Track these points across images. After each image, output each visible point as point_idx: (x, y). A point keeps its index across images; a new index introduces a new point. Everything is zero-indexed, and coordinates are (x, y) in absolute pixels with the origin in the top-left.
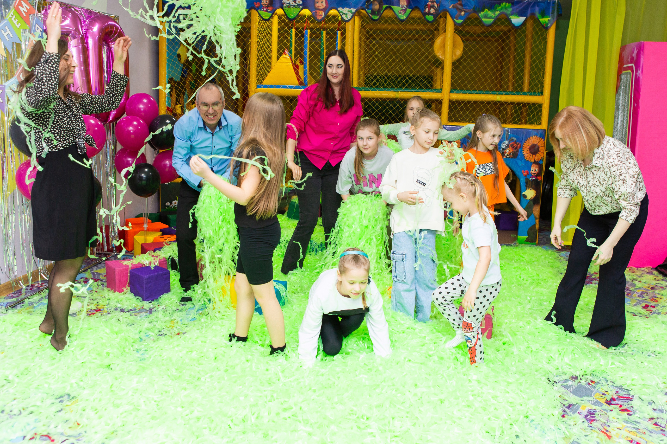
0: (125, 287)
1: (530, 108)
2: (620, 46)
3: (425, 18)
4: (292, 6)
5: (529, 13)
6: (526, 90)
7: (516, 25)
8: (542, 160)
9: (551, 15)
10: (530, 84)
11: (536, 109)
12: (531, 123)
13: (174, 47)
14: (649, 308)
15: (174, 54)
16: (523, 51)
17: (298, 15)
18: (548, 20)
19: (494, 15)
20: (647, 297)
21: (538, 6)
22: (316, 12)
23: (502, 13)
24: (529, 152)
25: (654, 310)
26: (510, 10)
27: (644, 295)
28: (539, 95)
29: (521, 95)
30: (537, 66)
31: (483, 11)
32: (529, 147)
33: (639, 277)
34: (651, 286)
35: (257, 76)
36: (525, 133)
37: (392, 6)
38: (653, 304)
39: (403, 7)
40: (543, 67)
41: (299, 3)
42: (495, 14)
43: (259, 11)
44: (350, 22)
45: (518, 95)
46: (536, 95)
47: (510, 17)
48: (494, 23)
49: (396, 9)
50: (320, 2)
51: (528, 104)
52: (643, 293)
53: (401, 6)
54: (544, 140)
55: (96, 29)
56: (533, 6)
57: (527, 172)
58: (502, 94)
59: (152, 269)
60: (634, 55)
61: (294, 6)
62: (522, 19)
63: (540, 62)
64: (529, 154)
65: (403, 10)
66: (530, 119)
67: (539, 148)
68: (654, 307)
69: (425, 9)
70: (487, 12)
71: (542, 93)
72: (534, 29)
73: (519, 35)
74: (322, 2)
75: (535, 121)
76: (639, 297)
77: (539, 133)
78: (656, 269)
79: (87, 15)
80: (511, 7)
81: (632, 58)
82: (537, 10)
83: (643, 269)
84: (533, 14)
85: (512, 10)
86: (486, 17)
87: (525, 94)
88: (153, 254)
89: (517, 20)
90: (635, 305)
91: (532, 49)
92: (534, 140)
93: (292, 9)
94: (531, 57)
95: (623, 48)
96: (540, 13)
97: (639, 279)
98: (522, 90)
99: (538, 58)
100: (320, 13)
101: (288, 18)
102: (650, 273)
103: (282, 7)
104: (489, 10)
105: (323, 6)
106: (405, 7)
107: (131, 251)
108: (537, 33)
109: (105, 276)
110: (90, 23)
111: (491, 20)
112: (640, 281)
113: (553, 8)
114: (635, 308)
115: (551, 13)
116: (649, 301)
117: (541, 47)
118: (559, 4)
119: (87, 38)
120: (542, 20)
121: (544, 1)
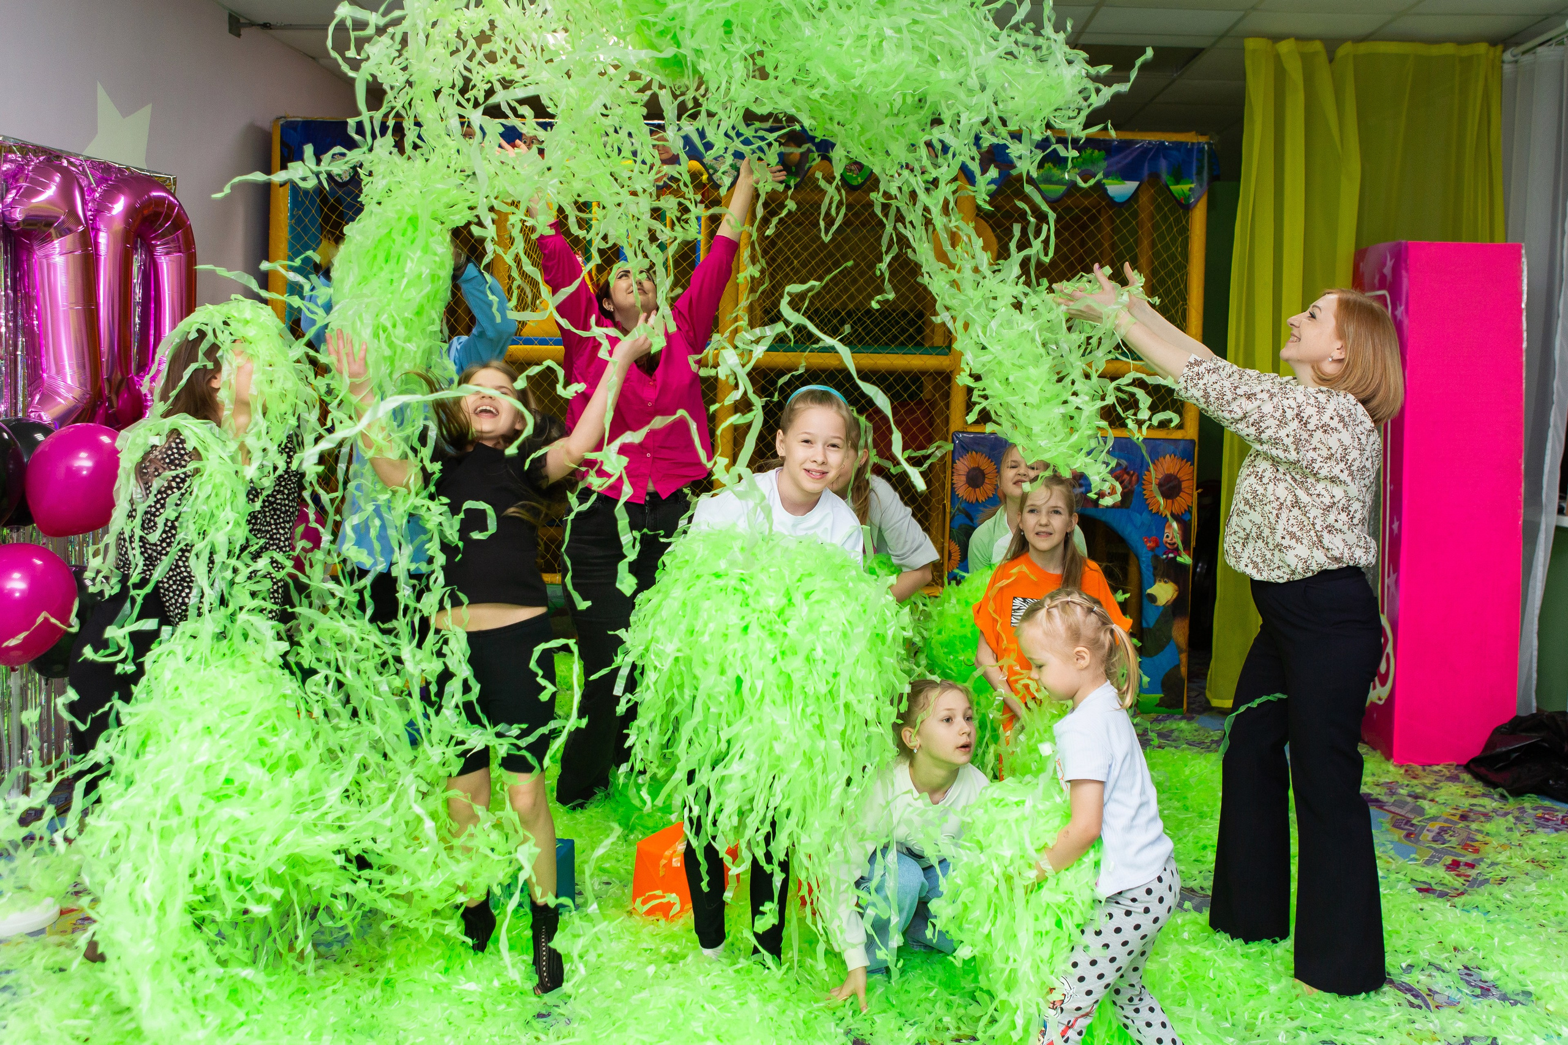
2: (1352, 250)
5: (1146, 172)
8: (1189, 511)
9: (1194, 178)
13: (306, 246)
14: (1462, 869)
18: (1191, 189)
20: (1454, 841)
21: (1165, 157)
25: (1473, 873)
26: (1104, 164)
27: (1446, 837)
30: (1168, 292)
33: (1430, 789)
34: (1459, 812)
36: (1147, 448)
38: (1469, 857)
40: (1184, 295)
47: (1105, 182)
48: (1068, 193)
52: (1443, 830)
55: (119, 207)
56: (1155, 158)
60: (1387, 270)
63: (1176, 284)
68: (1471, 866)
70: (1050, 169)
72: (1158, 208)
73: (1126, 223)
76: (1434, 840)
77: (1181, 447)
78: (1467, 768)
79: (99, 175)
80: (1105, 159)
81: (1383, 277)
82: (1163, 164)
83: (1436, 768)
84: (1155, 176)
85: (1109, 168)
86: (1048, 180)
89: (1120, 189)
90: (1428, 863)
91: (1156, 255)
94: (1155, 273)
95: (1360, 255)
96: (1169, 173)
97: (1430, 795)
99: (1170, 274)
102: (1454, 779)
104: (1055, 166)
108: (1165, 218)
110: (104, 194)
111: (1062, 189)
112: (1432, 800)
113: (1200, 161)
114: (1429, 871)
115: (1194, 172)
116: (1459, 850)
117: (1176, 250)
118: (1212, 154)
119: (97, 231)
120: (1176, 189)
121: (1178, 145)
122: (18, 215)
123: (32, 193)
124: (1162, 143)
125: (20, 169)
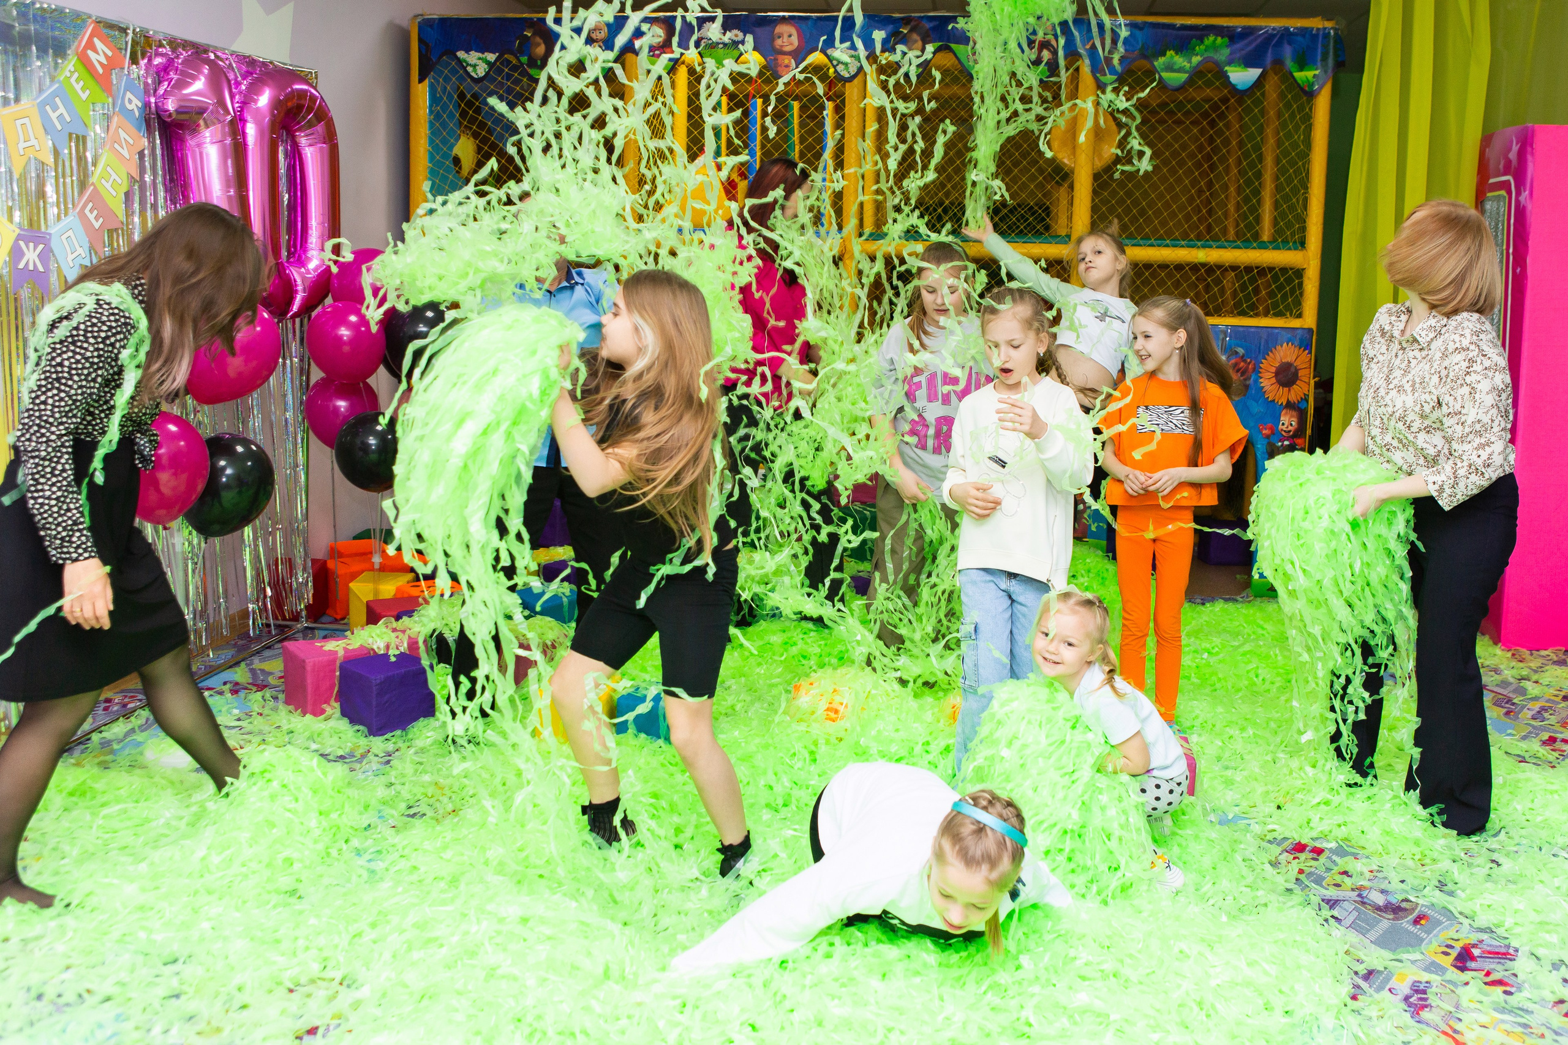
0: (327, 702)
1: (1275, 278)
2: (1479, 136)
4: (721, 46)
5: (1269, 58)
6: (1265, 237)
7: (1239, 87)
8: (1305, 399)
9: (1319, 64)
10: (1275, 222)
11: (1289, 281)
12: (1279, 314)
13: (445, 141)
14: (1558, 745)
15: (445, 156)
16: (1257, 148)
18: (1315, 76)
19: (1188, 65)
20: (1553, 719)
21: (1290, 43)
22: (776, 59)
23: (1206, 60)
24: (1274, 380)
26: (1226, 52)
27: (1546, 715)
28: (1296, 249)
29: (1254, 248)
30: (1289, 181)
31: (1164, 55)
32: (1273, 370)
33: (1535, 672)
34: (1563, 694)
36: (1264, 336)
37: (953, 46)
40: (1305, 184)
41: (736, 39)
42: (1190, 62)
44: (856, 81)
45: (1246, 248)
46: (1289, 249)
47: (1227, 68)
48: (1190, 82)
49: (963, 50)
50: (785, 36)
51: (1271, 269)
52: (1543, 709)
54: (1310, 353)
55: (264, 100)
56: (1279, 44)
57: (1272, 429)
58: (1211, 247)
59: (393, 659)
60: (1513, 155)
61: (725, 45)
62: (1254, 73)
63: (1297, 172)
64: (1276, 386)
66: (1275, 305)
67: (1297, 371)
70: (1172, 57)
71: (1302, 244)
72: (1282, 96)
73: (1247, 110)
74: (790, 36)
75: (1288, 308)
76: (1534, 718)
77: (1298, 336)
79: (244, 68)
80: (1228, 46)
81: (1508, 163)
82: (1288, 52)
83: (1544, 652)
84: (1278, 62)
85: (1231, 54)
86: (1170, 68)
87: (1263, 246)
88: (395, 624)
89: (1242, 76)
90: (1524, 738)
91: (1279, 143)
92: (1285, 353)
93: (720, 52)
94: (1277, 161)
95: (1486, 140)
96: (1294, 60)
97: (1535, 678)
98: (1256, 236)
99: (1292, 163)
100: (786, 61)
102: (1561, 663)
103: (697, 48)
104: (1177, 54)
105: (791, 44)
107: (343, 619)
108: (1288, 106)
109: (281, 678)
110: (250, 86)
111: (1183, 77)
112: (1536, 682)
113: (1325, 47)
114: (1524, 745)
115: (1319, 58)
116: (1557, 727)
117: (1299, 137)
118: (1338, 40)
119: (244, 121)
120: (1298, 75)
121: (1303, 31)
122: (171, 105)
123: (182, 84)
124: (1287, 29)
125: (170, 62)
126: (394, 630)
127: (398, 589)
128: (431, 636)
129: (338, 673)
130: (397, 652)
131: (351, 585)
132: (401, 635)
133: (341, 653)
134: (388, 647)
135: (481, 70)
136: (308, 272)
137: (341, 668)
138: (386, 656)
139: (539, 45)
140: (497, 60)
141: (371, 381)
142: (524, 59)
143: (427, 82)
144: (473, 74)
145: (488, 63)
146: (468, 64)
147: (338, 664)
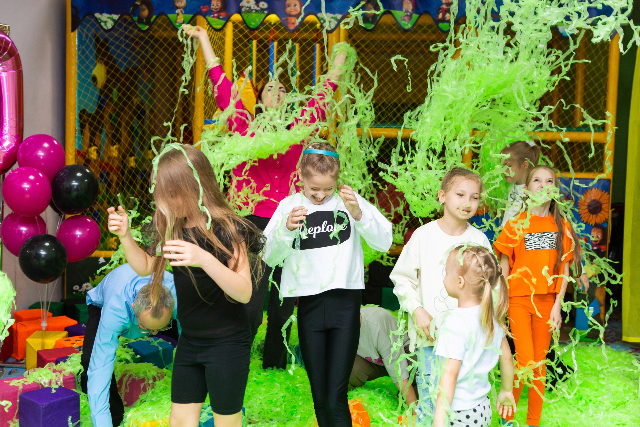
0: (11, 419)
1: (587, 149)
3: (438, 27)
4: (254, 11)
7: (564, 35)
8: (606, 221)
12: (590, 171)
13: (87, 67)
15: (88, 76)
17: (263, 23)
22: (287, 20)
24: (587, 210)
32: (587, 204)
35: (205, 108)
37: (393, 11)
39: (407, 11)
40: (605, 92)
41: (263, 7)
43: (207, 17)
44: (335, 33)
45: (569, 131)
46: (596, 131)
49: (398, 14)
50: (292, 6)
53: (404, 10)
54: (609, 194)
57: (586, 240)
59: (54, 391)
61: (257, 11)
63: (601, 85)
64: (588, 214)
65: (407, 15)
66: (587, 165)
67: (601, 205)
69: (438, 14)
71: (604, 128)
74: (295, 5)
75: (595, 167)
77: (602, 184)
87: (580, 129)
88: (55, 367)
92: (594, 194)
93: (254, 15)
99: (597, 80)
100: (293, 21)
101: (247, 27)
103: (239, 12)
105: (296, 10)
106: (410, 11)
107: (22, 360)
117: (601, 64)
126: (55, 371)
127: (57, 342)
128: (78, 374)
129: (18, 401)
130: (57, 387)
131: (28, 340)
132: (58, 374)
133: (21, 387)
134: (50, 382)
135: (110, 25)
136: (3, 148)
137: (21, 398)
138: (50, 389)
139: (144, 10)
140: (119, 18)
141: (42, 215)
142: (136, 18)
143: (76, 31)
144: (105, 27)
145: (114, 20)
146: (102, 21)
147: (19, 395)
